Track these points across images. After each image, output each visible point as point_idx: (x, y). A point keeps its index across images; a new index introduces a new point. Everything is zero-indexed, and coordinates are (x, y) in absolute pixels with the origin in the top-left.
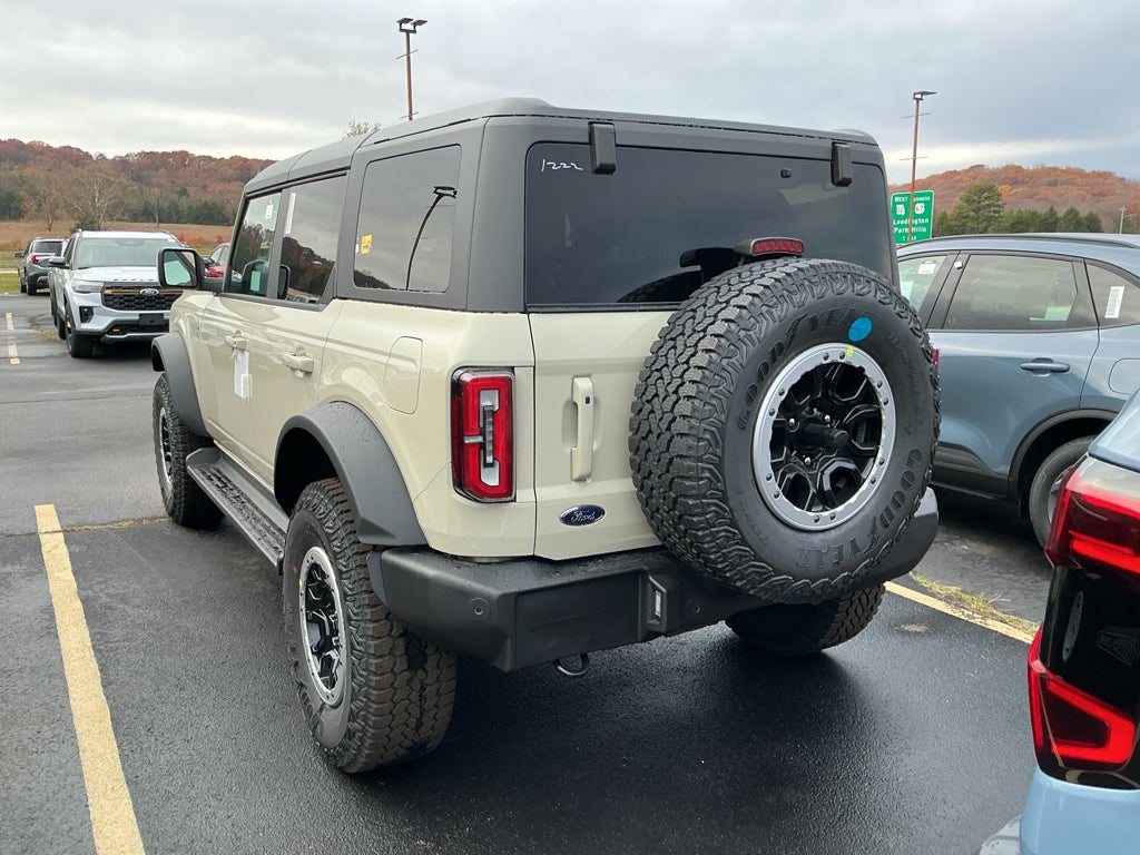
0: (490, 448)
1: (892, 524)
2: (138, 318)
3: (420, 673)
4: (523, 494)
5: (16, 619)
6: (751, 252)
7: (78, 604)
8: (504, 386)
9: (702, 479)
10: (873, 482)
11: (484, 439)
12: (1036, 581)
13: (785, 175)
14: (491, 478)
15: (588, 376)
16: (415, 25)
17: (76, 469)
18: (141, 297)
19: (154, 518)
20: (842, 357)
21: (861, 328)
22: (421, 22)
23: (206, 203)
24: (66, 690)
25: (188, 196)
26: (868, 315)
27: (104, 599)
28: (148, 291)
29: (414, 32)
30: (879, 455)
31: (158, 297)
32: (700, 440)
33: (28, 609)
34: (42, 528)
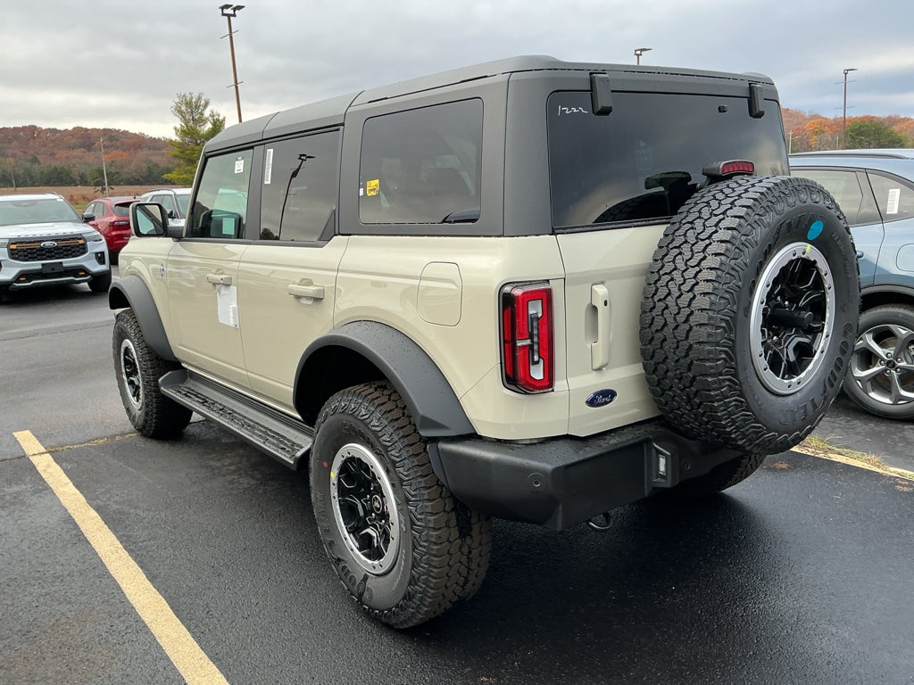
0: (536, 347)
1: (835, 384)
2: (41, 267)
3: (468, 540)
4: (559, 384)
5: (44, 531)
6: (720, 173)
7: (94, 513)
8: (546, 297)
9: (720, 360)
10: (822, 352)
11: (532, 341)
12: (848, 421)
13: (721, 110)
14: (537, 373)
15: (602, 283)
16: (235, 9)
17: (34, 399)
18: (42, 249)
19: (123, 434)
20: (804, 254)
21: (816, 229)
22: (239, 8)
23: (55, 167)
24: (119, 588)
25: (39, 163)
26: (822, 218)
27: (115, 507)
28: (48, 244)
29: (234, 15)
30: (825, 331)
31: (56, 248)
32: (718, 328)
33: (51, 522)
34: (29, 452)
